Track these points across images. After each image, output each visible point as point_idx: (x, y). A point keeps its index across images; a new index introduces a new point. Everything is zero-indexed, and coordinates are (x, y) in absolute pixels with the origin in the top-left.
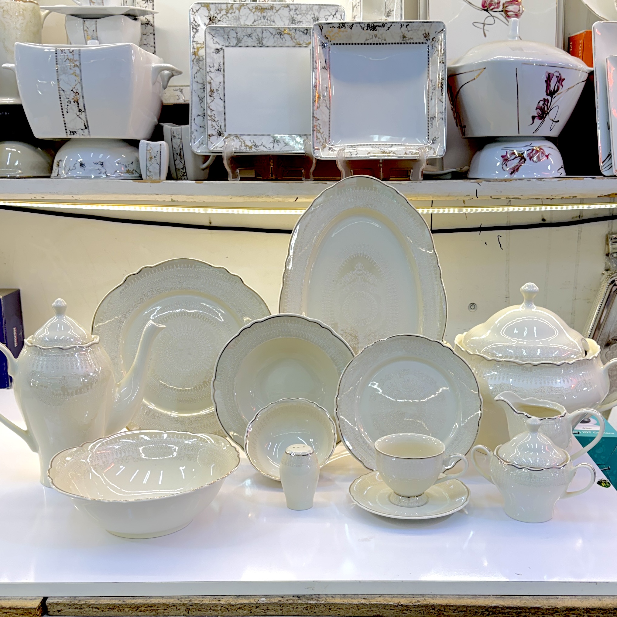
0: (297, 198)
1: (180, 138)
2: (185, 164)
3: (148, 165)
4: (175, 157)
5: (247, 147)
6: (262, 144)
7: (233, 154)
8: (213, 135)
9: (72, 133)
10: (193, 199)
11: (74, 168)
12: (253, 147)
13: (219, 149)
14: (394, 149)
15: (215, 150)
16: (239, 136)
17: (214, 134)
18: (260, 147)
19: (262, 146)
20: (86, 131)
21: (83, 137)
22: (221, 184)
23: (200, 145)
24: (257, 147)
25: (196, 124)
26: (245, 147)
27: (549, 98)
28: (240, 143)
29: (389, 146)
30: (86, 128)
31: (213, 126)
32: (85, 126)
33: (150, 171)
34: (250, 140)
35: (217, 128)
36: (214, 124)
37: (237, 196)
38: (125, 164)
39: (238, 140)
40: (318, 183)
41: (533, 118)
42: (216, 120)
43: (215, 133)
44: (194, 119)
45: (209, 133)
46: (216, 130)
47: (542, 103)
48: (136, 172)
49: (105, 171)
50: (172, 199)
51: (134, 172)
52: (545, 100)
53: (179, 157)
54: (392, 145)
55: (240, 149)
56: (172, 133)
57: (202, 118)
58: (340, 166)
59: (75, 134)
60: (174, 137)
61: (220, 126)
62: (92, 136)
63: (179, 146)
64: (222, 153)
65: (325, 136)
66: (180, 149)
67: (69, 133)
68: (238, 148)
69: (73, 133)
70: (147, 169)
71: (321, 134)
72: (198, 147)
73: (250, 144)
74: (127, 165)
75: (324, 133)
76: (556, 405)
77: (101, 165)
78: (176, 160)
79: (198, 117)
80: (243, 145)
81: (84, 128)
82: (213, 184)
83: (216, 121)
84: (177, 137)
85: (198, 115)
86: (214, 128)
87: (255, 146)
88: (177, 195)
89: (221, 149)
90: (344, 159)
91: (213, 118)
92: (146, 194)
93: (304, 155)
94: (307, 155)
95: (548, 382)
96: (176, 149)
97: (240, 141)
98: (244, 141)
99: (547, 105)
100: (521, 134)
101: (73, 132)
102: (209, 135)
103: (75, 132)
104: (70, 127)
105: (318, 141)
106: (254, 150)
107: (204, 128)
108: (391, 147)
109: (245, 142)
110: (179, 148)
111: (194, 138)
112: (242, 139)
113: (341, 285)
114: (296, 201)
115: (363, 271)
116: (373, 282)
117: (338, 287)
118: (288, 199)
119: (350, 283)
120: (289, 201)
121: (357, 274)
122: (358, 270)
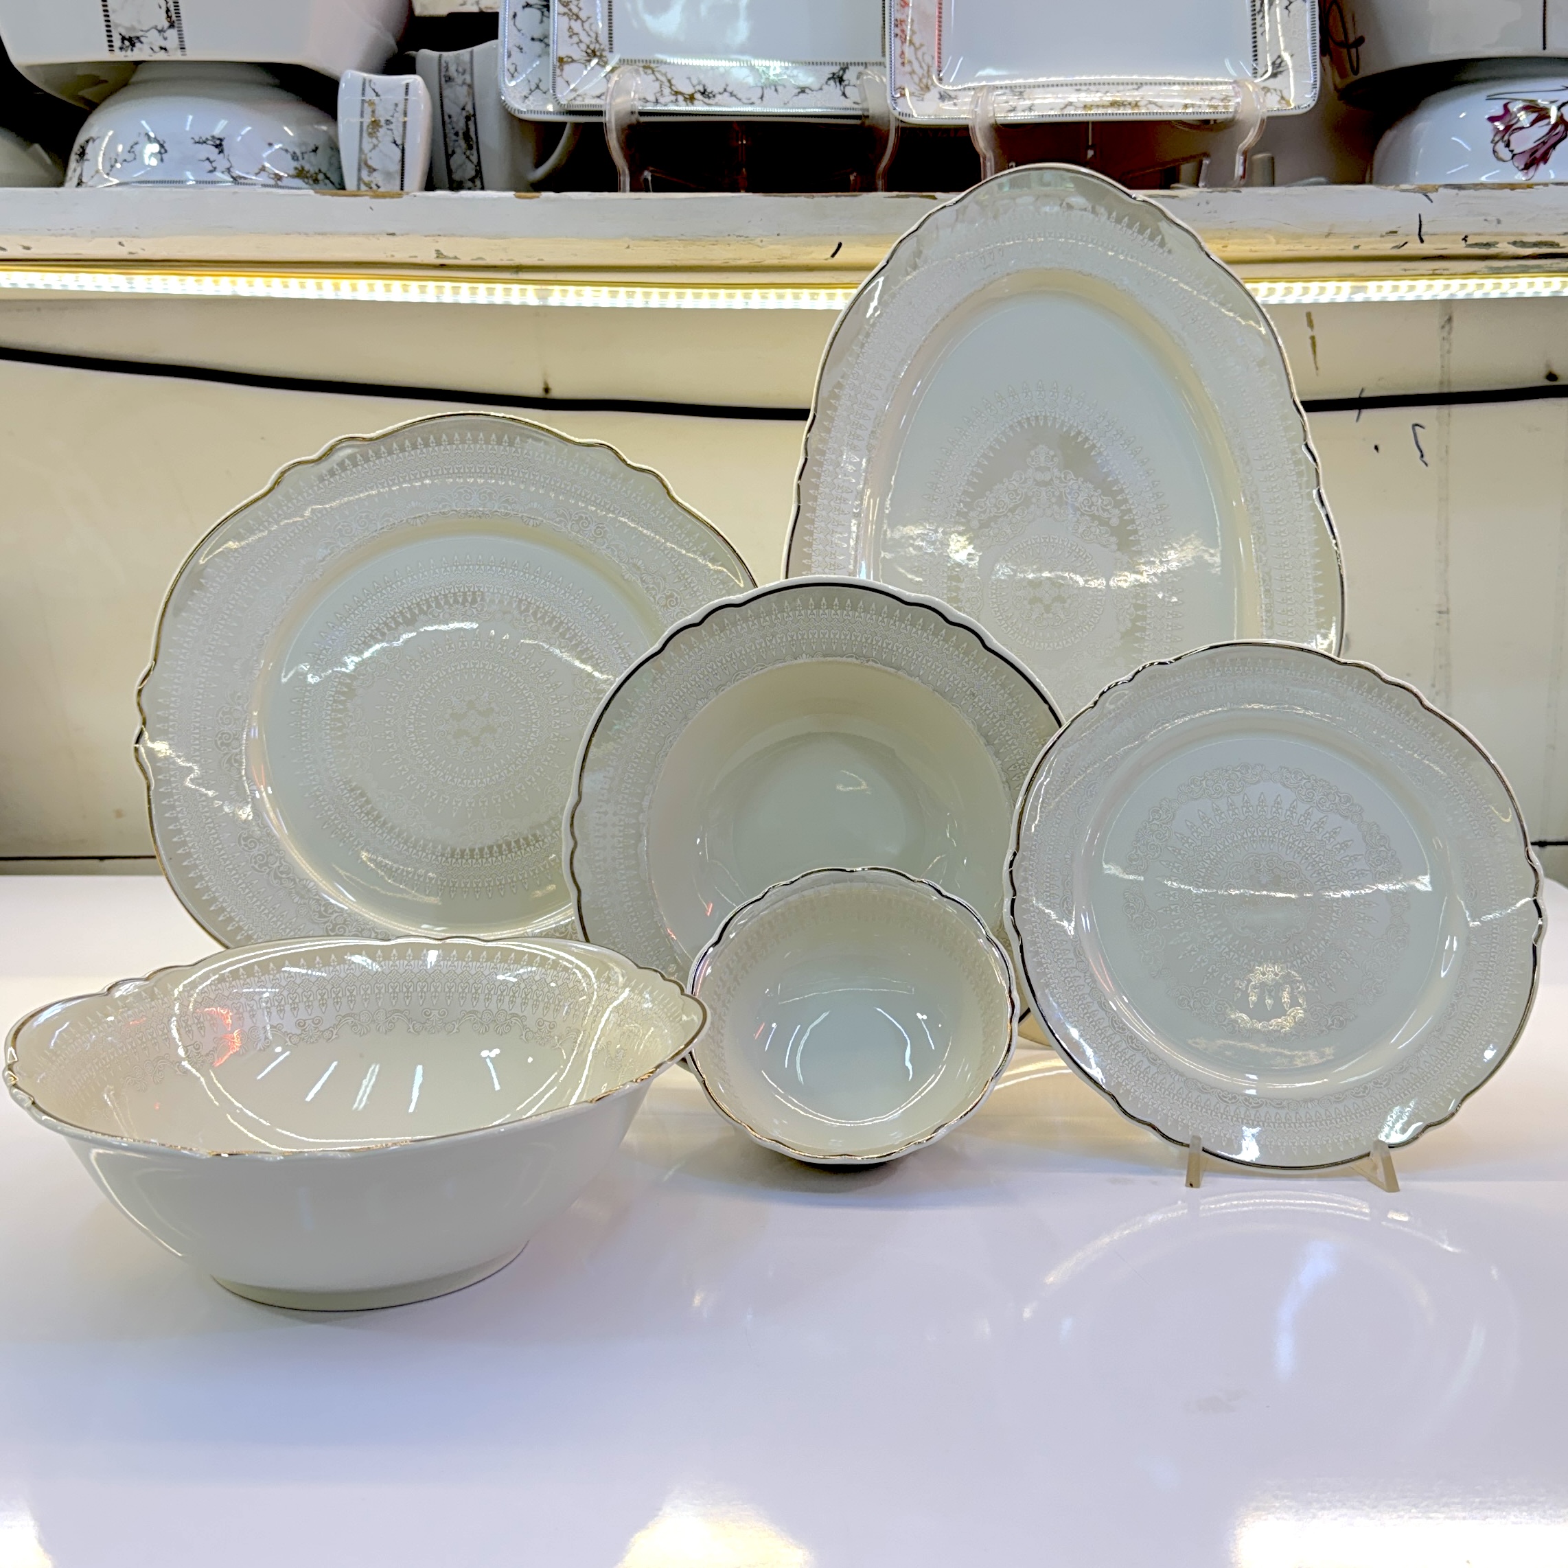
0: (840, 245)
1: (468, 81)
2: (479, 164)
3: (367, 146)
4: (450, 144)
5: (680, 98)
6: (725, 90)
7: (634, 119)
8: (573, 61)
9: (127, 43)
10: (505, 250)
11: (129, 157)
12: (698, 96)
13: (589, 102)
14: (1148, 93)
15: (579, 104)
16: (652, 65)
17: (575, 57)
18: (719, 97)
19: (726, 94)
20: (172, 34)
21: (161, 56)
22: (596, 200)
23: (531, 91)
24: (709, 97)
25: (519, 31)
26: (673, 98)
28: (657, 84)
29: (1130, 87)
30: (172, 26)
31: (572, 33)
32: (169, 17)
33: (369, 167)
34: (689, 78)
35: (586, 40)
36: (576, 26)
37: (647, 239)
38: (291, 150)
39: (652, 77)
40: (907, 197)
42: (583, 15)
43: (578, 54)
44: (515, 16)
45: (562, 54)
46: (583, 47)
48: (327, 178)
49: (228, 165)
50: (437, 251)
51: (321, 177)
53: (462, 143)
54: (1140, 85)
55: (657, 102)
56: (443, 70)
57: (538, 13)
58: (982, 143)
59: (138, 45)
60: (449, 79)
61: (593, 35)
62: (192, 55)
63: (463, 109)
64: (600, 113)
65: (928, 59)
66: (468, 118)
67: (117, 43)
68: (652, 98)
69: (131, 41)
70: (363, 164)
71: (916, 49)
72: (526, 97)
73: (688, 90)
74: (298, 153)
75: (924, 49)
77: (217, 146)
78: (454, 152)
79: (527, 10)
80: (667, 91)
81: (166, 24)
82: (570, 199)
83: (584, 18)
84: (459, 79)
85: (528, 5)
86: (575, 39)
87: (703, 93)
88: (453, 235)
89: (598, 102)
90: (992, 121)
91: (575, 10)
92: (354, 234)
93: (857, 122)
94: (867, 122)
96: (454, 119)
97: (657, 79)
98: (669, 81)
100: (1549, 52)
101: (130, 40)
102: (561, 60)
103: (138, 38)
104: (124, 22)
105: (907, 68)
106: (699, 107)
107: (542, 45)
108: (1137, 89)
109: (673, 82)
110: (464, 114)
111: (512, 70)
112: (665, 75)
113: (983, 517)
114: (833, 255)
115: (1056, 470)
116: (1090, 507)
117: (975, 524)
118: (809, 249)
119: (1012, 510)
120: (813, 255)
121: (1035, 480)
122: (1037, 469)
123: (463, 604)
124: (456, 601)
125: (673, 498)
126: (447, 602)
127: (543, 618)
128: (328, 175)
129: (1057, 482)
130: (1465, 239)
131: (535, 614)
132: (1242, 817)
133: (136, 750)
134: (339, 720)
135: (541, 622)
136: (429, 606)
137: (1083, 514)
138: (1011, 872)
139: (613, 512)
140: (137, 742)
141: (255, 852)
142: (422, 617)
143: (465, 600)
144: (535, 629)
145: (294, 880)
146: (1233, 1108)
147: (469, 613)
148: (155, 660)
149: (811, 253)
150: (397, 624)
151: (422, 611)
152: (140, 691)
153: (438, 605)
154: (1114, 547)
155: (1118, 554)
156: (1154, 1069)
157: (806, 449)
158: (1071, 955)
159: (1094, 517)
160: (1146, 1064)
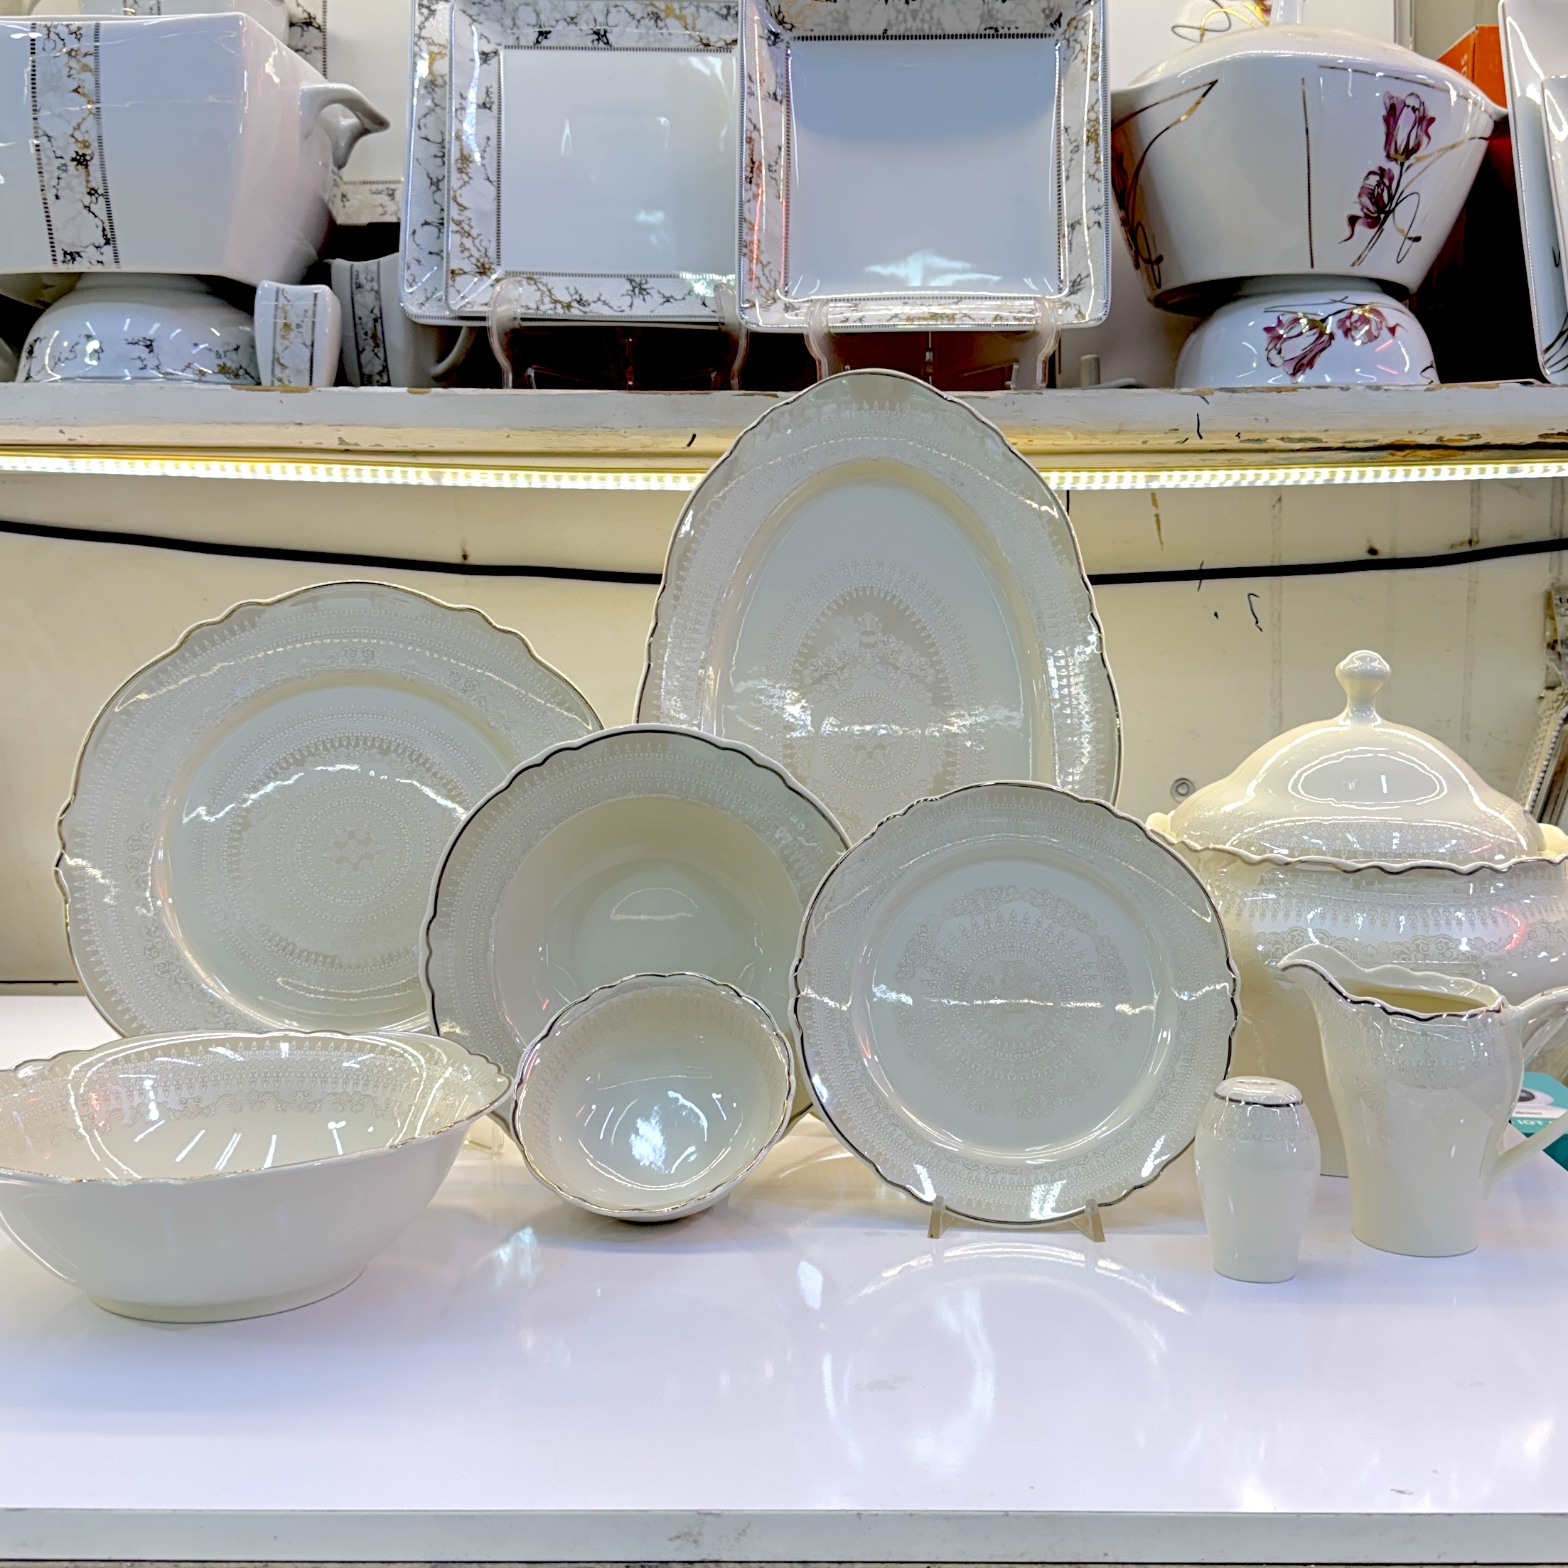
0: (694, 436)
1: (376, 287)
2: (386, 360)
3: (279, 348)
4: (361, 342)
5: (559, 306)
6: (599, 299)
7: (516, 324)
8: (465, 273)
9: (69, 257)
10: (399, 438)
11: (71, 356)
12: (575, 304)
13: (478, 309)
14: (964, 307)
15: (468, 311)
16: (535, 277)
17: (466, 270)
18: (593, 305)
19: (600, 303)
20: (108, 250)
21: (99, 268)
22: (479, 396)
23: (428, 299)
24: (584, 305)
25: (418, 245)
26: (552, 306)
27: (1394, 168)
28: (539, 293)
29: (951, 301)
30: (107, 243)
31: (464, 249)
32: (105, 235)
33: (282, 365)
34: (567, 288)
35: (476, 254)
36: (468, 242)
37: (524, 430)
38: (215, 349)
39: (534, 287)
40: (753, 395)
41: (1353, 220)
42: (474, 233)
43: (468, 266)
44: (414, 232)
45: (453, 266)
46: (474, 260)
47: (1374, 180)
48: (247, 373)
49: (157, 363)
50: (340, 439)
51: (241, 372)
52: (1382, 172)
53: (371, 342)
54: (960, 299)
55: (538, 308)
56: (354, 277)
57: (437, 230)
58: (816, 350)
59: (78, 259)
60: (359, 286)
61: (483, 250)
62: (125, 267)
63: (372, 312)
64: (483, 319)
65: (775, 275)
66: (375, 320)
67: (60, 257)
68: (533, 305)
69: (72, 256)
70: (276, 361)
71: (763, 266)
72: (422, 304)
73: (566, 298)
74: (221, 352)
75: (771, 266)
76: (1467, 986)
77: (147, 346)
78: (364, 350)
79: (426, 227)
80: (547, 300)
81: (103, 241)
82: (457, 394)
83: (475, 235)
84: (368, 286)
85: (426, 223)
86: (467, 254)
87: (579, 302)
88: (353, 425)
89: (485, 309)
90: (826, 331)
91: (467, 228)
92: (267, 424)
93: (715, 328)
94: (723, 328)
95: (1437, 924)
96: (364, 320)
97: (539, 289)
98: (549, 291)
99: (1389, 188)
100: (1318, 269)
101: (71, 254)
102: (453, 272)
103: (78, 253)
104: (65, 240)
105: (755, 283)
106: (576, 312)
107: (439, 258)
108: (957, 303)
109: (553, 291)
110: (373, 316)
111: (411, 280)
112: (546, 285)
113: (816, 674)
114: (689, 445)
115: (880, 634)
116: (909, 667)
117: (808, 681)
118: (668, 439)
119: (841, 669)
120: (671, 445)
121: (861, 643)
122: (864, 633)
123: (347, 747)
124: (341, 745)
125: (533, 656)
126: (333, 746)
127: (417, 760)
128: (249, 370)
129: (881, 645)
130: (1238, 435)
131: (410, 756)
132: (996, 931)
133: (56, 872)
134: (235, 847)
135: (415, 763)
136: (317, 749)
137: (902, 673)
138: (796, 977)
139: (481, 668)
140: (57, 866)
141: (157, 961)
142: (310, 758)
143: (349, 744)
144: (410, 769)
145: (192, 985)
146: (974, 1174)
147: (352, 755)
148: (75, 794)
149: (669, 442)
150: (289, 764)
151: (310, 754)
152: (60, 822)
153: (325, 749)
154: (929, 702)
155: (933, 708)
156: (910, 1142)
157: (656, 614)
158: (846, 1046)
159: (912, 676)
160: (904, 1138)
